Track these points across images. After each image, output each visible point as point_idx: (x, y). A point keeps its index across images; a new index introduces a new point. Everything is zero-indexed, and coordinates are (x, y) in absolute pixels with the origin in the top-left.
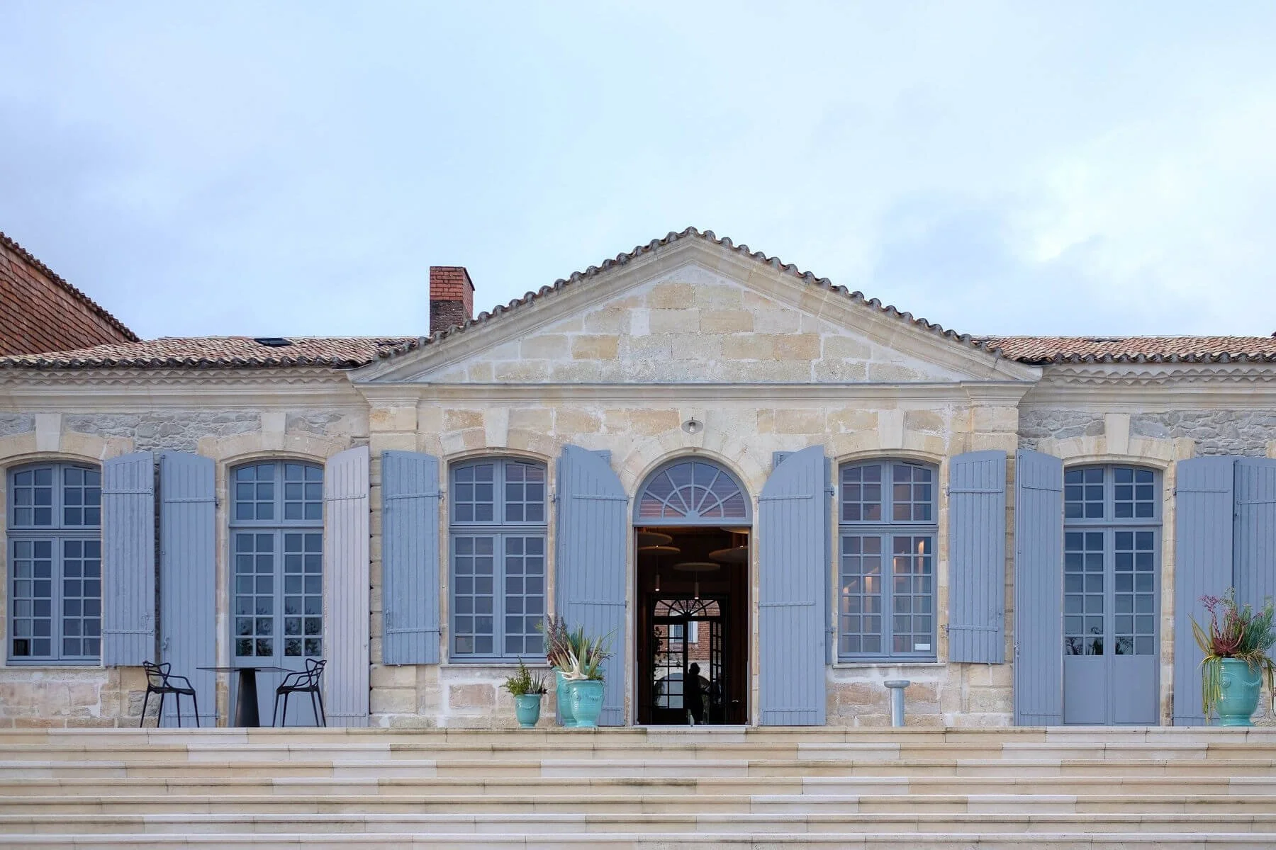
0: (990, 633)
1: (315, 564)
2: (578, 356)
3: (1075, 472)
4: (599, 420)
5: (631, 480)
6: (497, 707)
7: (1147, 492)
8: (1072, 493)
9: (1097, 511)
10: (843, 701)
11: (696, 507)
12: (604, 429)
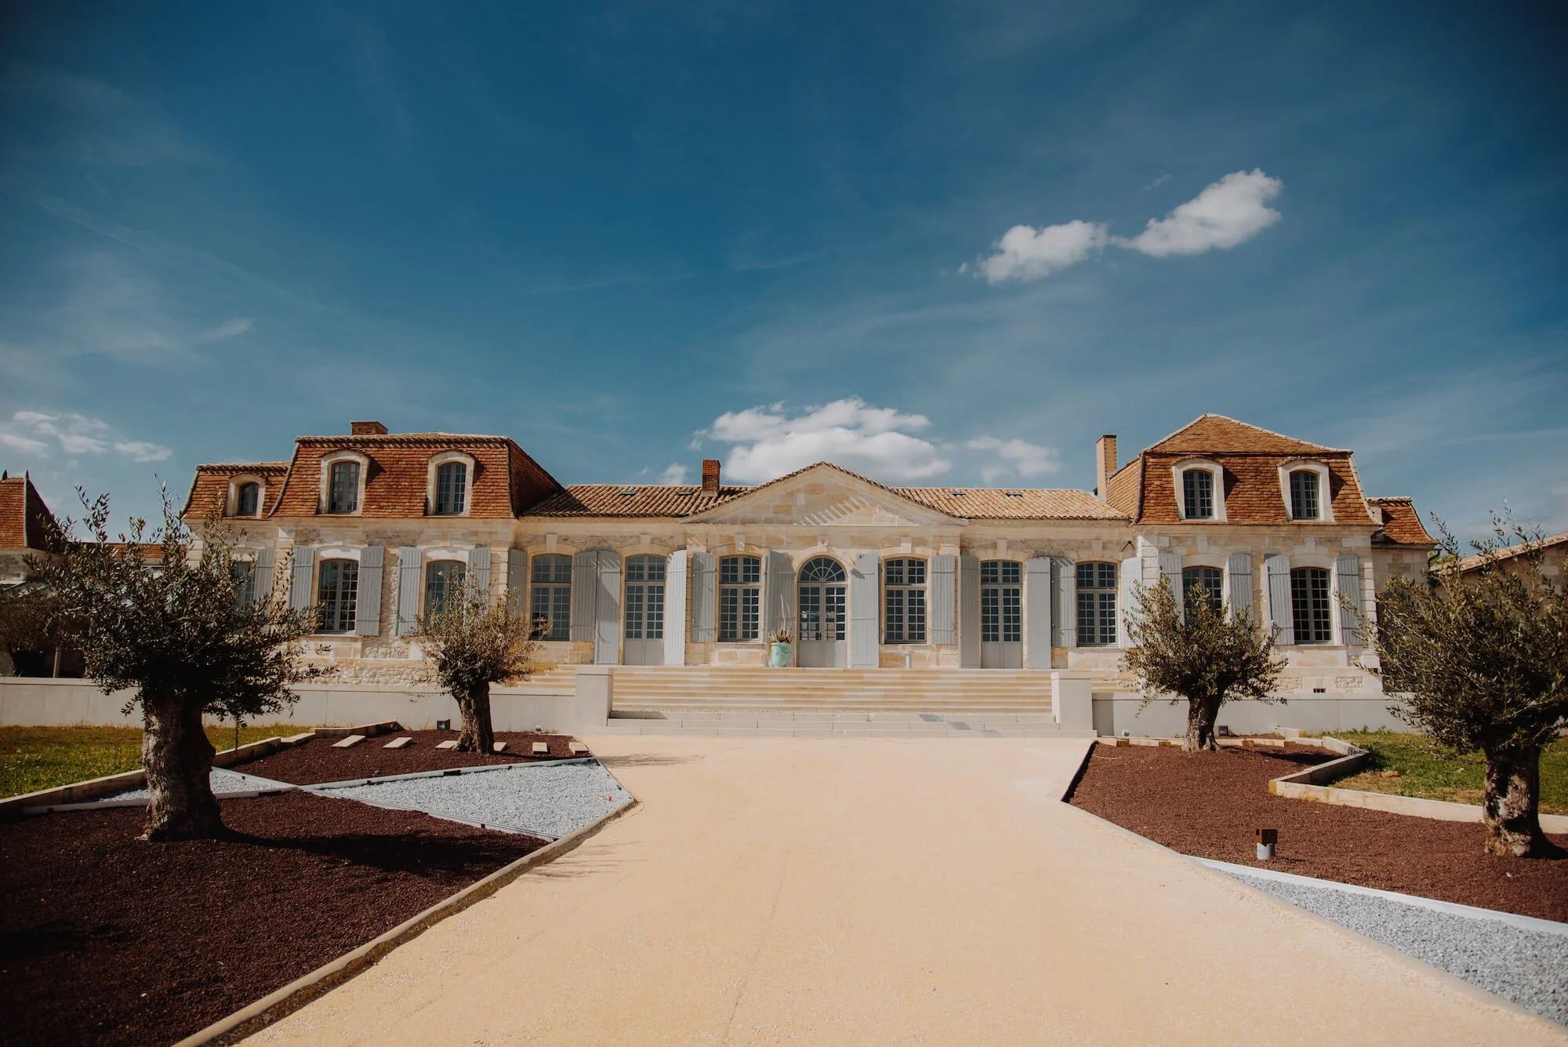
0: (942, 632)
1: (661, 599)
2: (775, 513)
3: (985, 564)
4: (783, 540)
5: (796, 565)
6: (739, 661)
7: (1016, 572)
8: (984, 572)
9: (995, 580)
10: (887, 660)
11: (824, 575)
12: (785, 544)
